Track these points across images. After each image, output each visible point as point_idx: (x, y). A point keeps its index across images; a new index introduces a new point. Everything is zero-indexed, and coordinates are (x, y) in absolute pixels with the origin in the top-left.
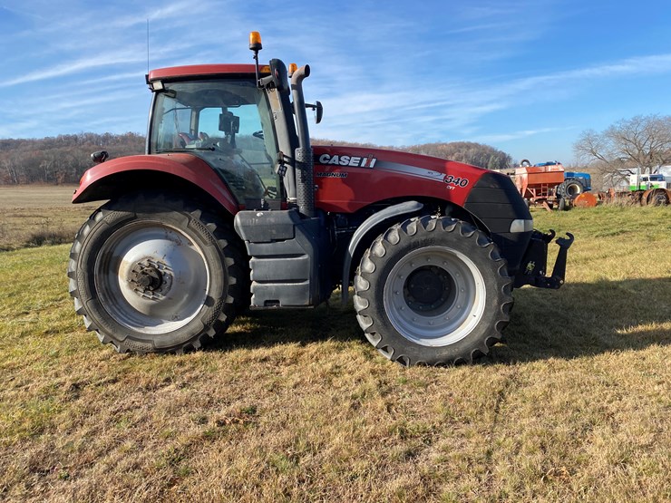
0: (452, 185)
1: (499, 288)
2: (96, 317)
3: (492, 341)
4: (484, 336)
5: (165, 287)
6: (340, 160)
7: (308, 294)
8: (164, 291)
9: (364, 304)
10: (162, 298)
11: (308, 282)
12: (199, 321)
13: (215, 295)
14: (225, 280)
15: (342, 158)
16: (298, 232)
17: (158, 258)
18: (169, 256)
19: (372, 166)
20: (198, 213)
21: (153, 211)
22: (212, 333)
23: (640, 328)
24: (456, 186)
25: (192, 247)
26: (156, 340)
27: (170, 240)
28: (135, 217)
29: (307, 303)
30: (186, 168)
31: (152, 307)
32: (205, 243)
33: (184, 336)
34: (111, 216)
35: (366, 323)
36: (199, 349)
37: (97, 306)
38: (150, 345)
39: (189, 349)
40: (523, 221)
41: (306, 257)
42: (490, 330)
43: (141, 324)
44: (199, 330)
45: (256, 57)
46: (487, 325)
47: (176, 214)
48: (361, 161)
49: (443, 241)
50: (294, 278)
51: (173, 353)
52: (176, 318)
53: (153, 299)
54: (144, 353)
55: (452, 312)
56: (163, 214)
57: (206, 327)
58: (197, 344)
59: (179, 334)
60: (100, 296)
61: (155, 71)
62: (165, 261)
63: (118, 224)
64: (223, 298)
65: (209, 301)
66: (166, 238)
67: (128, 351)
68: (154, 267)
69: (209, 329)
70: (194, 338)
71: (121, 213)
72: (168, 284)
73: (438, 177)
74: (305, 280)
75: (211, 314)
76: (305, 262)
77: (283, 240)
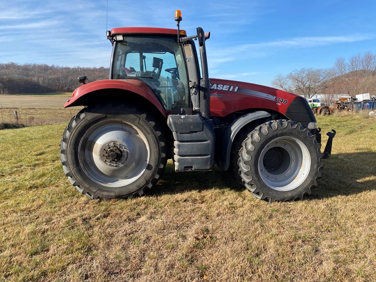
0: (279, 103)
1: (318, 159)
2: (79, 178)
3: (313, 187)
4: (309, 185)
5: (123, 159)
6: (217, 87)
7: (209, 162)
8: (122, 162)
9: (247, 168)
10: (121, 165)
11: (209, 156)
12: (143, 178)
13: (153, 164)
14: (159, 155)
15: (219, 86)
16: (205, 127)
17: (120, 142)
18: (127, 140)
19: (236, 91)
20: (144, 115)
21: (117, 114)
22: (150, 186)
23: (367, 179)
24: (281, 103)
25: (138, 135)
26: (116, 191)
27: (125, 131)
28: (106, 117)
29: (208, 168)
31: (114, 171)
32: (148, 133)
33: (134, 188)
34: (91, 116)
35: (248, 179)
36: (142, 196)
37: (80, 171)
38: (113, 194)
39: (136, 195)
40: (313, 123)
41: (209, 142)
42: (312, 182)
43: (105, 181)
44: (143, 184)
45: (178, 25)
46: (311, 179)
47: (132, 116)
48: (230, 88)
49: (290, 134)
50: (202, 154)
51: (126, 198)
52: (127, 177)
53: (116, 166)
54: (109, 199)
55: (289, 172)
56: (124, 116)
57: (147, 182)
58: (141, 192)
59: (131, 187)
60: (81, 165)
61: (116, 29)
62: (124, 144)
63: (95, 121)
64: (157, 165)
65: (149, 167)
66: (123, 130)
67: (99, 198)
68: (117, 147)
69: (149, 183)
70: (140, 189)
71: (97, 115)
72: (125, 157)
73: (272, 98)
74: (208, 155)
75: (150, 174)
76: (208, 144)
77: (196, 132)
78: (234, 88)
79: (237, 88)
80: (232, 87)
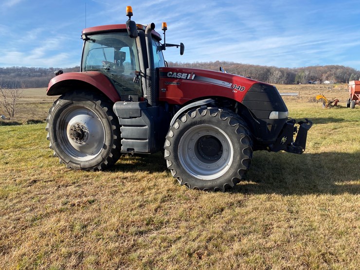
0: (236, 90)
1: (241, 150)
2: (57, 151)
4: (231, 177)
5: (85, 138)
6: (177, 75)
7: (148, 146)
8: (85, 140)
9: (168, 154)
10: (84, 143)
11: (147, 140)
12: (100, 156)
13: (107, 144)
14: (112, 137)
15: (178, 74)
16: (143, 113)
17: (82, 124)
18: (87, 123)
19: (193, 79)
20: (99, 102)
21: (80, 100)
22: (106, 163)
26: (82, 164)
28: (72, 103)
29: (147, 151)
30: (92, 79)
31: (80, 147)
32: (103, 117)
33: (94, 162)
34: (61, 102)
35: (169, 164)
36: (101, 170)
37: (58, 145)
38: (79, 166)
39: (96, 170)
40: (277, 112)
41: (147, 127)
42: (235, 174)
44: (100, 160)
46: (233, 171)
47: (89, 102)
48: (187, 76)
50: (141, 138)
51: (88, 171)
52: (92, 154)
53: (80, 143)
54: (76, 169)
55: (220, 162)
56: (84, 102)
57: (103, 160)
58: (100, 168)
59: (92, 162)
60: (59, 140)
62: (85, 126)
63: (65, 106)
64: (111, 145)
65: (105, 147)
66: (88, 114)
67: (70, 168)
68: (80, 128)
69: (105, 161)
70: (98, 165)
71: (66, 101)
72: (86, 137)
73: (228, 85)
75: (105, 153)
76: (146, 129)
77: (136, 117)
78: (191, 77)
79: (194, 75)
80: (189, 75)
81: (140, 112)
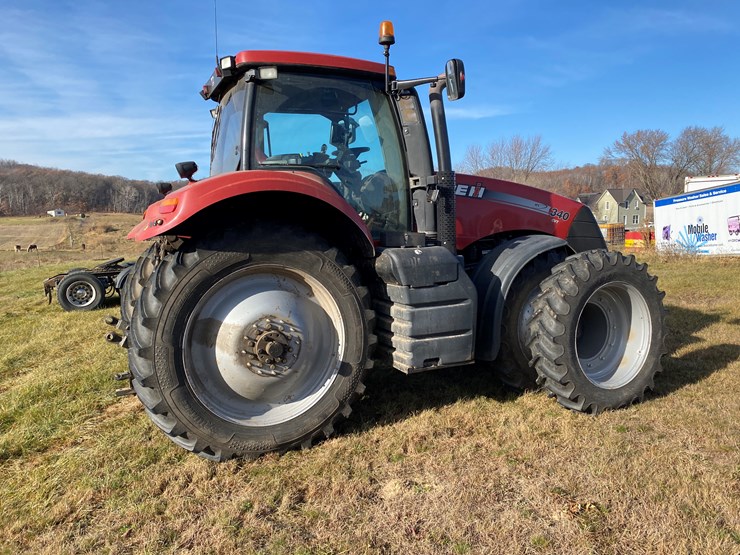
0: (556, 219)
1: (662, 321)
2: (185, 415)
4: (652, 371)
5: (291, 356)
7: (470, 346)
8: (289, 362)
9: (557, 350)
10: (286, 372)
11: (470, 333)
12: (333, 398)
13: (354, 365)
14: (366, 339)
16: (462, 272)
17: (282, 317)
18: (297, 312)
19: (480, 196)
20: (333, 252)
21: (275, 250)
22: (347, 412)
24: (560, 219)
25: (312, 299)
28: (250, 260)
29: (469, 358)
31: (270, 387)
32: (343, 292)
33: (314, 422)
34: (214, 259)
35: (560, 372)
36: (331, 437)
37: (187, 396)
38: (268, 442)
39: (318, 439)
41: (469, 302)
42: (655, 366)
43: (244, 414)
44: (332, 410)
45: (387, 55)
46: (654, 359)
47: (310, 255)
48: (469, 190)
50: (458, 328)
52: (289, 399)
54: (260, 455)
55: (604, 352)
56: (290, 255)
57: (342, 405)
58: (330, 429)
59: (307, 420)
60: (191, 381)
62: (292, 321)
63: (223, 270)
64: (362, 363)
65: (344, 369)
66: (279, 287)
67: (234, 456)
68: (276, 329)
69: (344, 407)
70: (326, 423)
71: (229, 254)
72: (295, 352)
73: (544, 209)
74: (468, 330)
75: (349, 385)
76: (468, 308)
77: (445, 283)
78: (477, 191)
79: (483, 189)
80: (473, 188)
81: (456, 268)
